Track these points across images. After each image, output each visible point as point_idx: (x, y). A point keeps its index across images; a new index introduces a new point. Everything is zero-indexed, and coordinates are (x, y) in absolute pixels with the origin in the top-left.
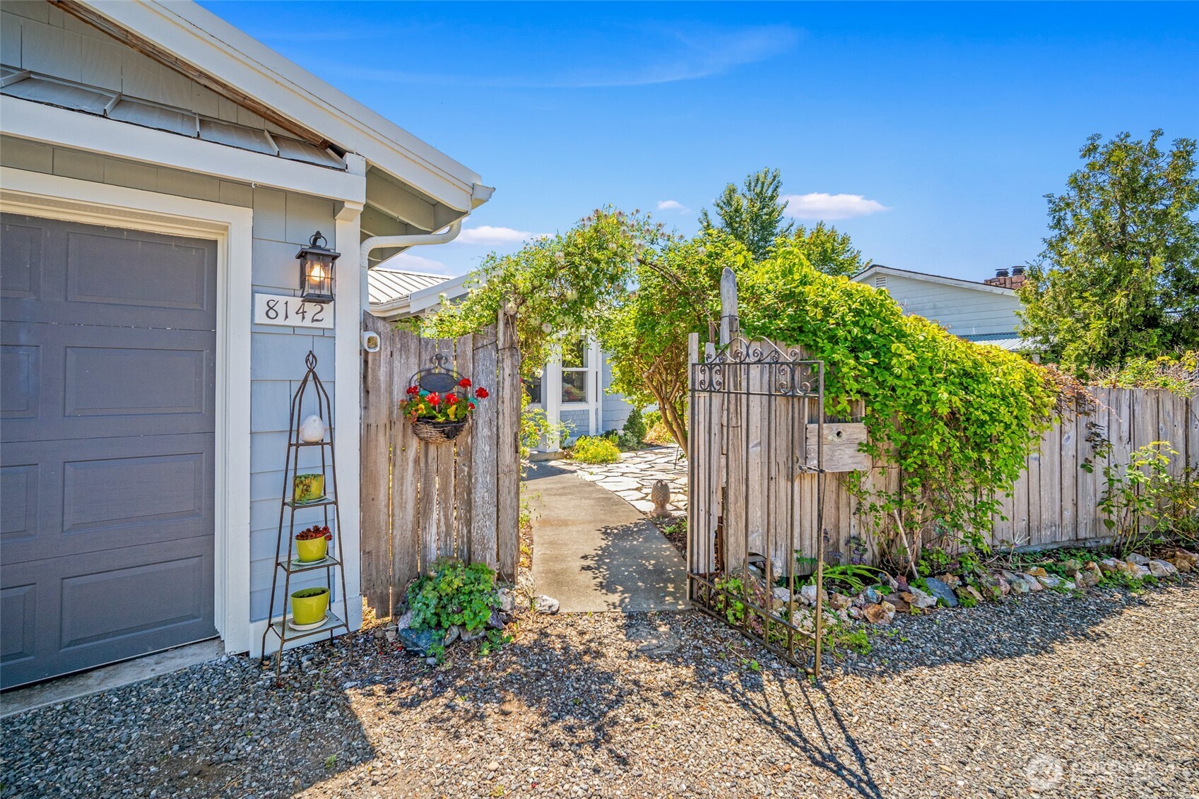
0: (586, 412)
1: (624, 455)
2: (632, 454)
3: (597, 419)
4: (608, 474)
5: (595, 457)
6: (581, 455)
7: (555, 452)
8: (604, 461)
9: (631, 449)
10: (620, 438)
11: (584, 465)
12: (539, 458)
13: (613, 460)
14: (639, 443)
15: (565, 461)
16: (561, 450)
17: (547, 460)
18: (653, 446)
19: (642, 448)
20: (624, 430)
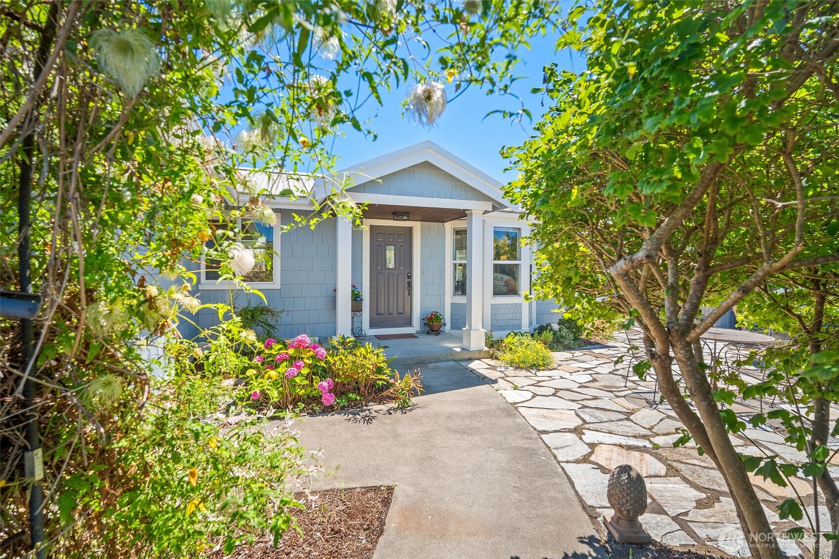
0: (518, 306)
1: (558, 356)
2: (567, 355)
3: (530, 312)
4: (537, 390)
5: (523, 362)
6: (508, 356)
7: (480, 351)
8: (535, 366)
9: (568, 348)
10: (555, 334)
11: (511, 371)
12: (461, 357)
13: (544, 365)
14: (575, 339)
15: (489, 361)
16: (486, 349)
17: (471, 360)
18: (591, 344)
19: (579, 346)
20: (559, 324)
